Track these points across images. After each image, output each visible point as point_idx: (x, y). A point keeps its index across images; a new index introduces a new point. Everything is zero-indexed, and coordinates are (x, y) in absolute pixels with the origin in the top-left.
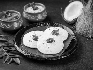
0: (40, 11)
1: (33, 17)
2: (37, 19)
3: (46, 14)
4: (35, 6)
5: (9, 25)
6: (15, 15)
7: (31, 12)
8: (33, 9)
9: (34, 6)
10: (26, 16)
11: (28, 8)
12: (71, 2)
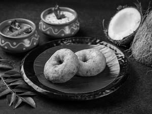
0: (68, 21)
1: (56, 30)
2: (63, 35)
3: (77, 26)
4: (60, 13)
5: (15, 44)
6: (25, 27)
7: (52, 23)
8: (56, 17)
9: (58, 12)
10: (44, 29)
11: (48, 16)
12: (120, 10)
